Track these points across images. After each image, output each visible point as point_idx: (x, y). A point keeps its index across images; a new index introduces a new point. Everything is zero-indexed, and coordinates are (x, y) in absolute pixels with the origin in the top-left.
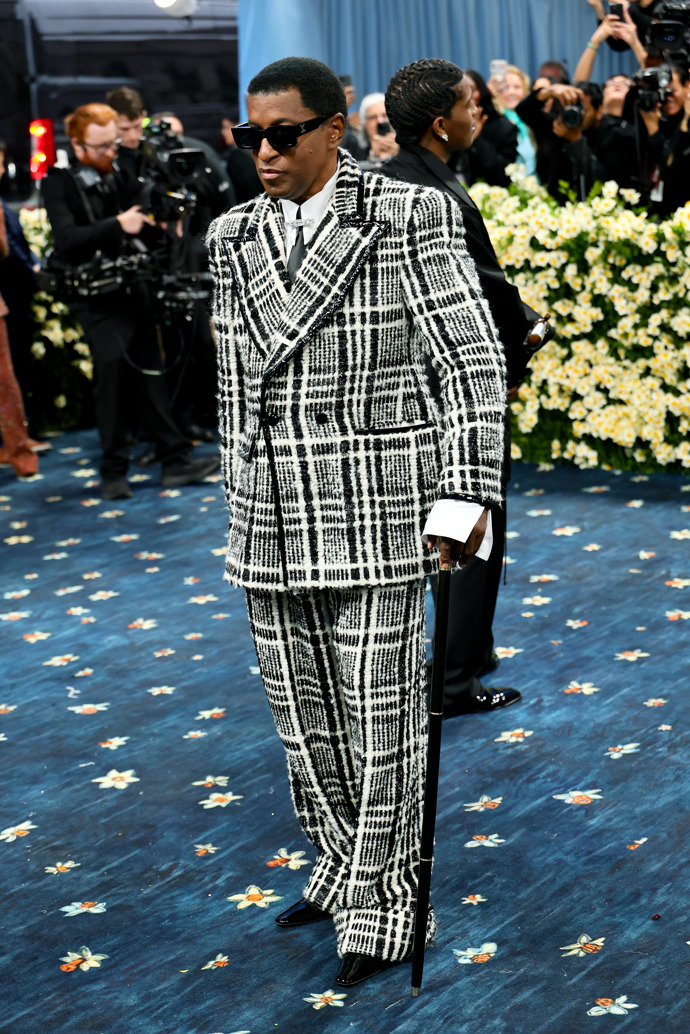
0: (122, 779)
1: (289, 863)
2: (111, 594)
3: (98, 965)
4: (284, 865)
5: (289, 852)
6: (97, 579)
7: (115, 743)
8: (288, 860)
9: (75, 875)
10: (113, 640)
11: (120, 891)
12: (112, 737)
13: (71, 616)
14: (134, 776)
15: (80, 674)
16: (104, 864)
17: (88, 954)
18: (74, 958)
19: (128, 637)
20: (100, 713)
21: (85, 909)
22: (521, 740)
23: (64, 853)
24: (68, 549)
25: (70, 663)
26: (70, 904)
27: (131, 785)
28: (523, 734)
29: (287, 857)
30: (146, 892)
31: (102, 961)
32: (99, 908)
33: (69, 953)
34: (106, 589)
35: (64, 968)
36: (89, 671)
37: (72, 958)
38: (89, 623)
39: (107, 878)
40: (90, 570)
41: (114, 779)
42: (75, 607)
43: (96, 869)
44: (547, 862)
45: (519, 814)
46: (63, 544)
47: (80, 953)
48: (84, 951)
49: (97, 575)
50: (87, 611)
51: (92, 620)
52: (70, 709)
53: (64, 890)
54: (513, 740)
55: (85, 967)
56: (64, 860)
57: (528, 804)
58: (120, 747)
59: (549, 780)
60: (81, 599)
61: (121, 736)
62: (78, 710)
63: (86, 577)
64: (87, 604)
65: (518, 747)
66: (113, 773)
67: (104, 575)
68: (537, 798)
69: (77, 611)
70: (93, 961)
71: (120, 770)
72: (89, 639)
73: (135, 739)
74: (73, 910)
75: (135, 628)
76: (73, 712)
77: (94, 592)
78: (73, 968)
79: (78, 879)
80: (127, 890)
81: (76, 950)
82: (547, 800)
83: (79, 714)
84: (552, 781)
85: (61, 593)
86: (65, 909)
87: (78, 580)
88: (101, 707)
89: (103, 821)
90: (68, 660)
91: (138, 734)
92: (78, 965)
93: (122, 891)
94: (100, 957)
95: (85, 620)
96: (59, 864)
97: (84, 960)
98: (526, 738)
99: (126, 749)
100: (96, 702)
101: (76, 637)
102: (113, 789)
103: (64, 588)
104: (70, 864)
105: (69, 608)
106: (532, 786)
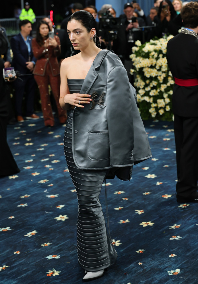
0: (63, 218)
1: (116, 244)
2: (58, 161)
3: (58, 274)
4: (114, 245)
5: (115, 241)
6: (53, 156)
7: (61, 207)
8: (115, 243)
9: (50, 247)
10: (59, 175)
11: (64, 252)
12: (60, 205)
13: (46, 168)
14: (67, 217)
15: (49, 185)
16: (59, 244)
17: (55, 271)
18: (51, 272)
19: (64, 174)
20: (56, 197)
21: (53, 257)
22: (186, 207)
23: (47, 240)
24: (44, 147)
25: (46, 182)
26: (49, 256)
27: (66, 220)
28: (186, 205)
29: (115, 242)
30: (72, 252)
31: (59, 273)
32: (58, 257)
33: (49, 271)
34: (56, 159)
35: (48, 275)
36: (52, 185)
37: (50, 272)
38: (52, 170)
39: (60, 248)
40: (51, 154)
41: (61, 218)
42: (47, 165)
43: (57, 245)
44: (195, 244)
45: (186, 230)
46: (43, 145)
47: (53, 271)
48: (54, 270)
49: (53, 155)
50: (50, 166)
51: (52, 169)
52: (47, 196)
53: (47, 252)
54: (183, 207)
55: (54, 275)
56: (47, 243)
57: (188, 227)
58: (62, 208)
59: (195, 219)
60: (49, 162)
61: (62, 205)
62: (49, 196)
63: (50, 156)
64: (51, 164)
65: (185, 209)
66: (61, 216)
67: (55, 155)
68: (191, 225)
69: (48, 166)
70: (56, 273)
71: (63, 215)
72: (52, 175)
73: (67, 205)
74: (50, 257)
75: (66, 172)
76: (47, 197)
77: (53, 160)
78: (50, 275)
79: (51, 248)
80: (66, 252)
81: (51, 270)
82: (194, 226)
83: (50, 198)
84: (196, 220)
85: (42, 161)
86: (47, 257)
87: (48, 157)
88: (56, 196)
89: (58, 230)
90: (45, 181)
91: (68, 204)
92: (52, 274)
93: (65, 252)
94: (59, 272)
95: (50, 169)
96: (45, 244)
97: (54, 273)
98: (187, 207)
99: (64, 209)
100: (54, 194)
101: (48, 174)
102: (61, 221)
103: (43, 159)
104: (48, 244)
105: (45, 165)
106: (190, 221)
